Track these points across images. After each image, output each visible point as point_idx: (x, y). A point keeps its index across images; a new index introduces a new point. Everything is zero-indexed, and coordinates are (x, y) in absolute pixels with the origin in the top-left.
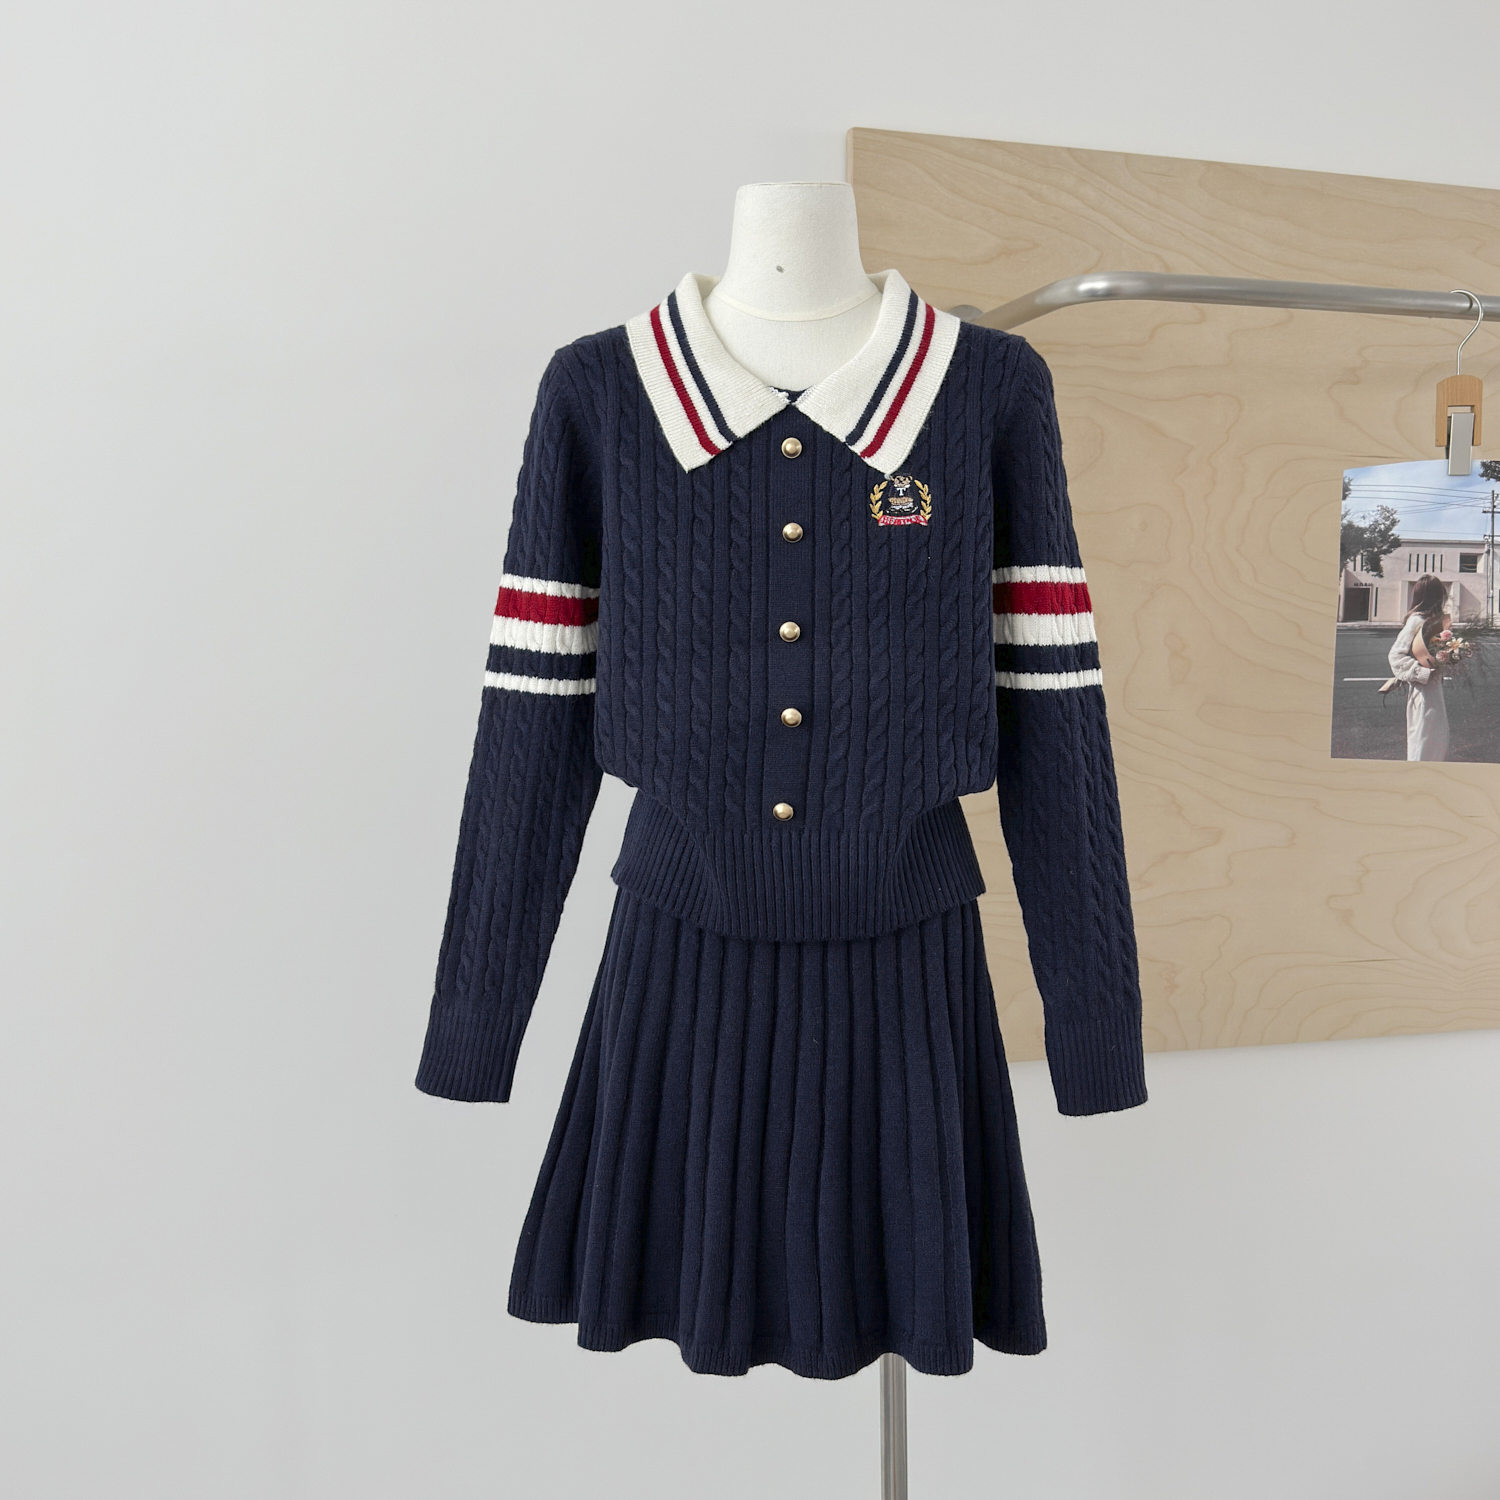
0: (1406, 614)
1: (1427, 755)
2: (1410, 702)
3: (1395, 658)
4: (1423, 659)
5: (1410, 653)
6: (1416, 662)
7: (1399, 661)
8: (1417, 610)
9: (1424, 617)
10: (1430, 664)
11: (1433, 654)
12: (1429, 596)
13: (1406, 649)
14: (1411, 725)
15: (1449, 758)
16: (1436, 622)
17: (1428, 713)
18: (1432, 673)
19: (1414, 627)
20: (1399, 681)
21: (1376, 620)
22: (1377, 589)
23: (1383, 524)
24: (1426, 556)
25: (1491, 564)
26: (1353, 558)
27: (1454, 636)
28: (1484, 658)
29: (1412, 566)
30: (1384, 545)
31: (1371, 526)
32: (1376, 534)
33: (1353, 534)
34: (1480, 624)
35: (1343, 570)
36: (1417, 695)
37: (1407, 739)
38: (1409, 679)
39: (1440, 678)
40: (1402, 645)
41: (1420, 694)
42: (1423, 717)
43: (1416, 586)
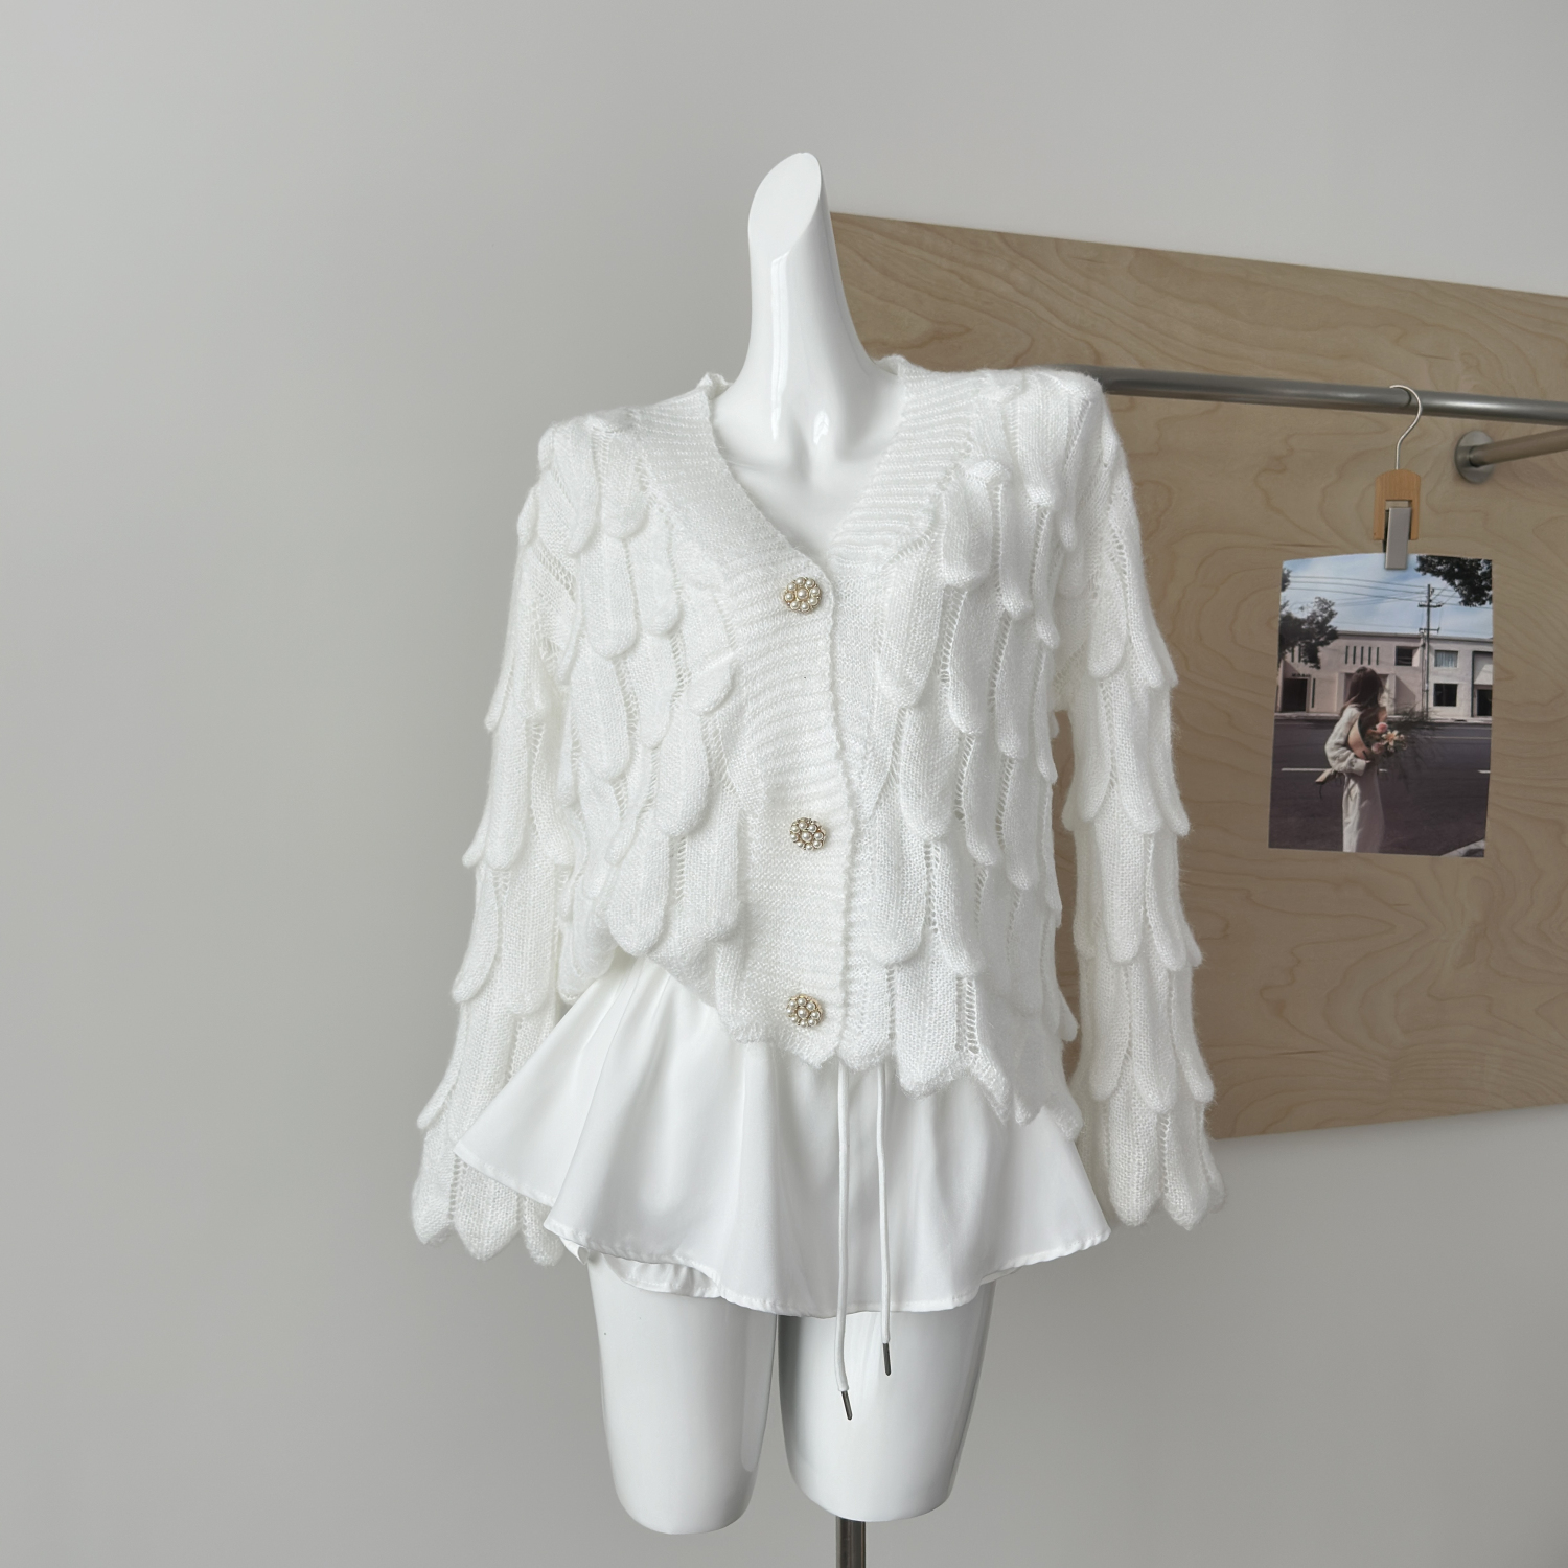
0: (1342, 706)
1: (1362, 845)
2: (1346, 793)
3: (1332, 750)
4: (1359, 751)
5: (1346, 745)
6: (1352, 754)
7: (1336, 753)
8: (1354, 702)
9: (1360, 709)
10: (1366, 756)
11: (1369, 745)
12: (1365, 688)
13: (1342, 740)
14: (1348, 816)
15: (1383, 850)
16: (1372, 715)
17: (1364, 804)
18: (1368, 764)
19: (1351, 718)
20: (1336, 772)
21: (1314, 711)
22: (1314, 680)
23: (1321, 616)
24: (1363, 648)
25: (1426, 657)
26: (1291, 649)
27: (1389, 728)
28: (1418, 751)
29: (1349, 658)
30: (1321, 636)
31: (1309, 617)
32: (1314, 626)
33: (1291, 625)
34: (1416, 716)
35: (1282, 661)
36: (1353, 786)
37: (1342, 831)
38: (1345, 770)
39: (1376, 770)
40: (1338, 736)
41: (1356, 785)
42: (1359, 809)
43: (1353, 678)
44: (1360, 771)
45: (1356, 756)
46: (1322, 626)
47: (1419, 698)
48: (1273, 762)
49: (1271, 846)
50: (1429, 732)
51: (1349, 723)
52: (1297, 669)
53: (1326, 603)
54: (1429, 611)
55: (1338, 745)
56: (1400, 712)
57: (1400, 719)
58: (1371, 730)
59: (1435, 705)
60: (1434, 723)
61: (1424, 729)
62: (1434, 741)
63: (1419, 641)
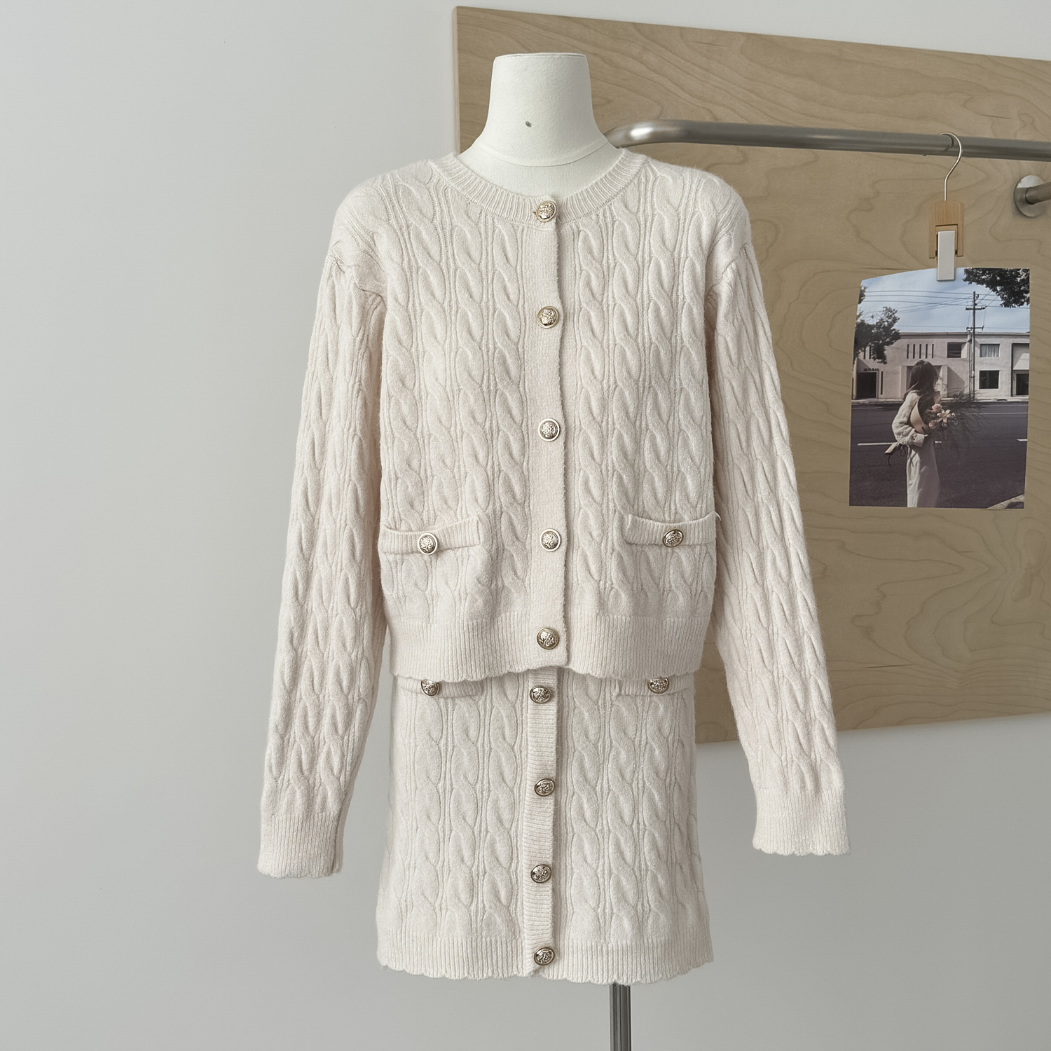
0: (905, 392)
1: (922, 502)
2: (909, 461)
3: (897, 427)
4: (919, 427)
5: (908, 423)
6: (914, 429)
7: (900, 429)
8: (913, 389)
9: (919, 394)
10: (924, 431)
11: (927, 423)
12: (922, 378)
13: (905, 420)
14: (910, 479)
15: (939, 505)
16: (929, 398)
17: (922, 470)
18: (925, 437)
19: (912, 402)
20: (900, 444)
22: (882, 373)
23: (887, 321)
24: (921, 345)
25: (973, 351)
26: (863, 349)
27: (943, 408)
28: (967, 425)
29: (910, 354)
30: (887, 338)
31: (877, 323)
32: (881, 330)
33: (864, 330)
34: (964, 398)
35: (856, 359)
36: (914, 456)
37: (906, 491)
38: (908, 443)
39: (932, 442)
40: (902, 416)
41: (917, 455)
42: (919, 473)
43: (913, 369)
44: (920, 444)
45: (916, 431)
46: (888, 329)
47: (967, 383)
48: (851, 439)
49: (850, 505)
50: (975, 410)
51: (910, 406)
52: (868, 365)
53: (891, 312)
54: (974, 313)
55: (901, 423)
56: (951, 395)
57: (952, 400)
58: (930, 411)
59: (980, 388)
60: (979, 403)
61: (971, 407)
62: (980, 417)
63: (967, 338)
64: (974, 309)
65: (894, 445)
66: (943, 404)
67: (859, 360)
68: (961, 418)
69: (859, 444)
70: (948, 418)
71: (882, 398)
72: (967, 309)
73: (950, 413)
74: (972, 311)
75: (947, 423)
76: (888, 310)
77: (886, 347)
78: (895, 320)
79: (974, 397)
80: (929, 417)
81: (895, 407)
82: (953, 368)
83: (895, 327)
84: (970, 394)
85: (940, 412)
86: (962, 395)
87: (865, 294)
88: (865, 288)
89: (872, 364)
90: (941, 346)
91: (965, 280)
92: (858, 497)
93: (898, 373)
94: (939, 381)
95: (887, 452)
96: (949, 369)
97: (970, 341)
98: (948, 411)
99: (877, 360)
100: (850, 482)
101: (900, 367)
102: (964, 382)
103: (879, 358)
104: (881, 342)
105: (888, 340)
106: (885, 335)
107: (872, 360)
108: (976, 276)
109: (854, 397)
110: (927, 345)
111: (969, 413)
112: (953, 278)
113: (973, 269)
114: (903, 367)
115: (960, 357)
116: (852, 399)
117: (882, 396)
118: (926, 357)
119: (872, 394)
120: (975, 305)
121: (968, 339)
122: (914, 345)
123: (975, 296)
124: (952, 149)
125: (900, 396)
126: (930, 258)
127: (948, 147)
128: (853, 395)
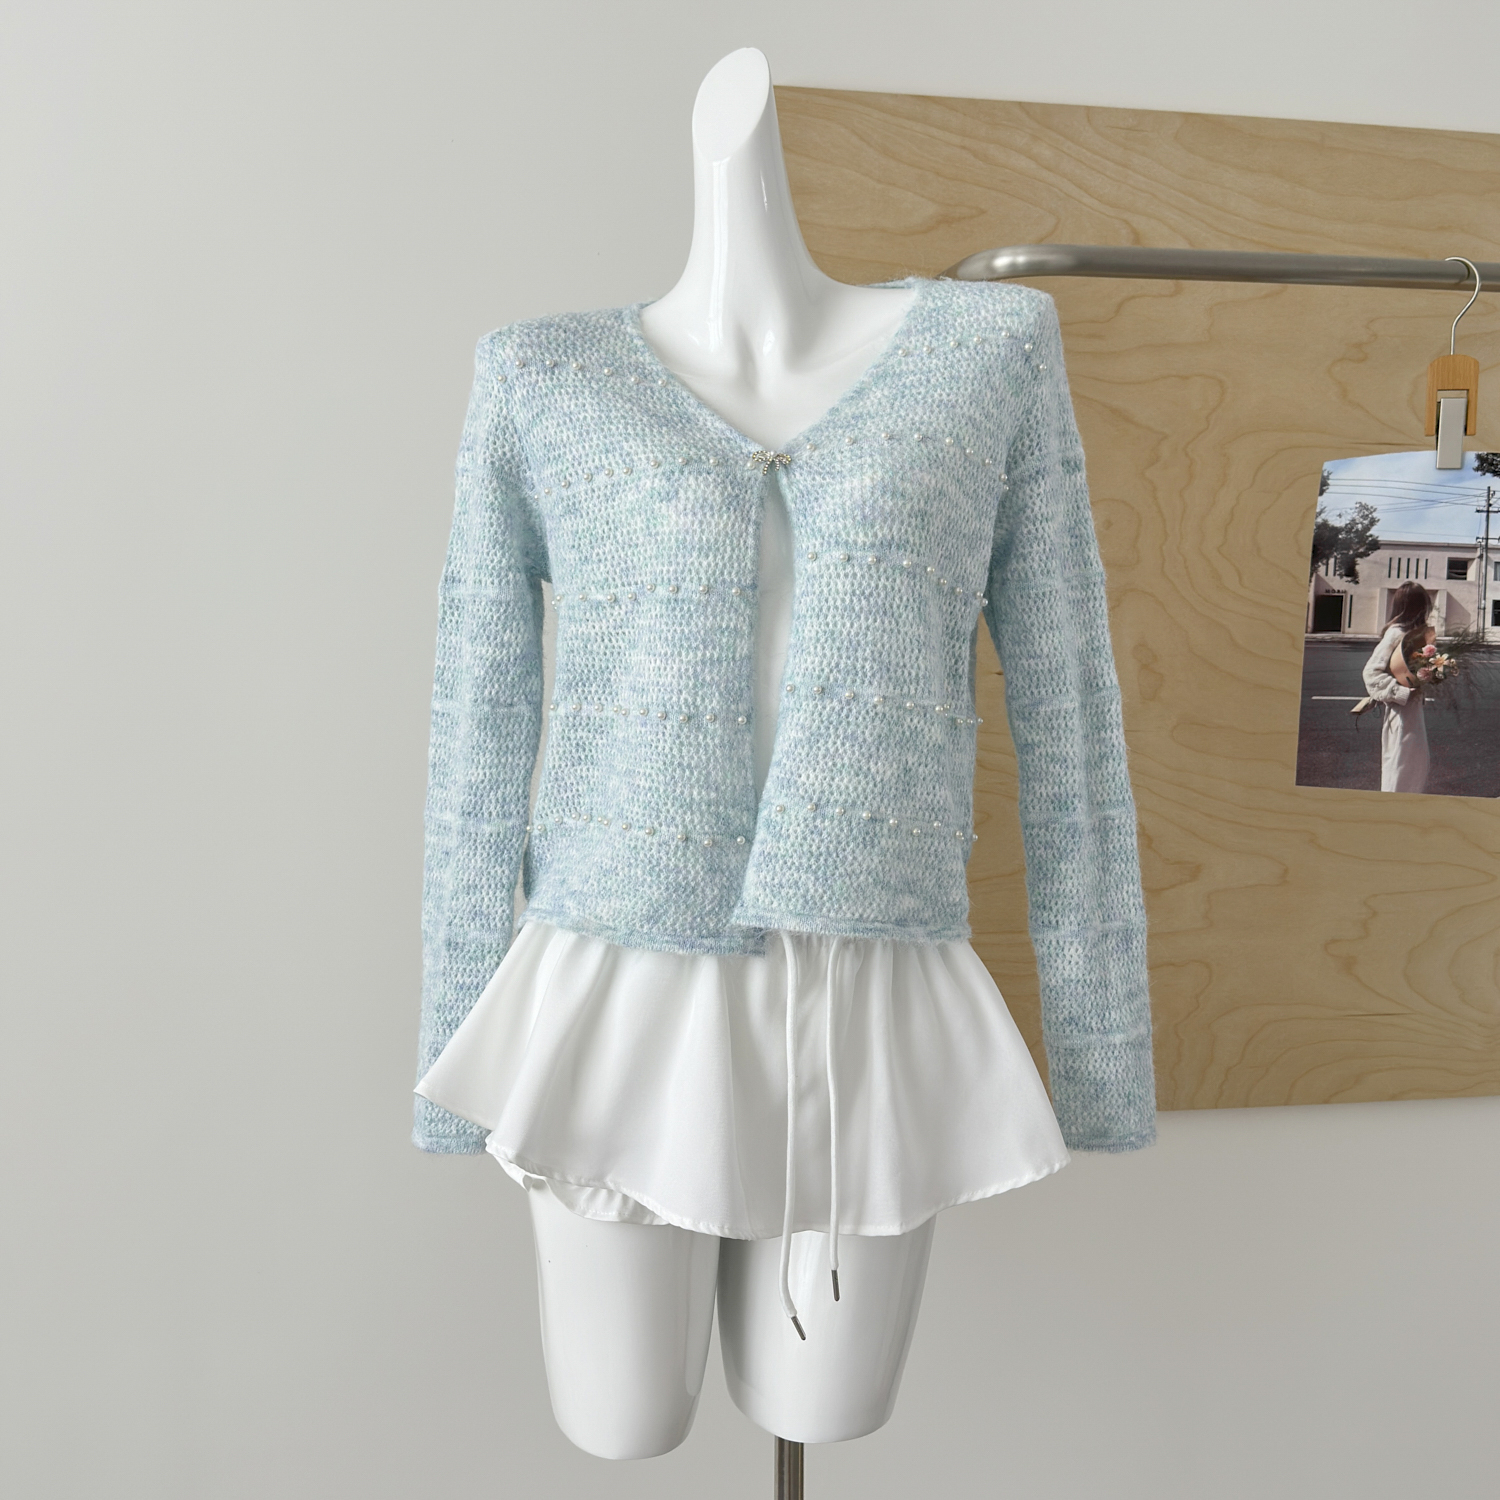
0: (1384, 625)
1: (1403, 784)
2: (1386, 725)
3: (1371, 675)
4: (1402, 677)
5: (1387, 670)
6: (1394, 680)
7: (1375, 679)
8: (1397, 622)
9: (1404, 629)
10: (1410, 683)
11: (1414, 671)
12: (1411, 606)
13: (1383, 665)
14: (1386, 751)
15: (1431, 789)
16: (1418, 636)
17: (1406, 739)
18: (1411, 692)
19: (1393, 640)
20: (1374, 701)
22: (1351, 596)
23: (1361, 523)
24: (1409, 560)
25: (1484, 571)
26: (1325, 561)
27: (1438, 651)
28: (1472, 678)
29: (1392, 572)
30: (1361, 547)
31: (1347, 525)
32: (1352, 535)
33: (1327, 534)
34: (1470, 638)
35: (1314, 575)
36: (1395, 716)
37: (1381, 767)
38: (1385, 699)
39: (1421, 698)
40: (1379, 660)
41: (1398, 716)
42: (1402, 743)
43: (1397, 594)
44: (1402, 700)
45: (1398, 683)
46: (1362, 536)
47: (1474, 617)
48: (1303, 689)
49: (1298, 784)
50: (1485, 656)
51: (1391, 646)
52: (1331, 584)
53: (1367, 509)
54: (1488, 517)
55: (1377, 670)
56: (1451, 633)
57: (1451, 641)
58: (1417, 653)
59: (1492, 625)
60: (1491, 646)
61: (1479, 652)
62: (1489, 665)
63: (1476, 552)
64: (1488, 512)
65: (1364, 701)
66: (1438, 646)
67: (1318, 577)
68: (1464, 666)
69: (1314, 698)
70: (1445, 667)
71: (1349, 632)
72: (1478, 511)
73: (1449, 658)
74: (1485, 514)
75: (1444, 674)
76: (1364, 507)
77: (1359, 560)
78: (1373, 522)
79: (1483, 637)
80: (1417, 662)
81: (1369, 646)
82: (1455, 595)
83: (1374, 531)
84: (1478, 633)
85: (1434, 656)
86: (1466, 634)
87: (1329, 482)
88: (1329, 474)
89: (1338, 583)
90: (1440, 562)
91: (1477, 469)
92: (1309, 773)
93: (1372, 598)
94: (1434, 613)
95: (1354, 710)
96: (1449, 597)
97: (1481, 557)
98: (1445, 656)
99: (1345, 578)
100: (1299, 752)
101: (1378, 590)
102: (1469, 615)
103: (1347, 575)
104: (1351, 552)
105: (1361, 550)
106: (1358, 543)
107: (1338, 577)
108: (1492, 464)
109: (1309, 630)
110: (1418, 560)
111: (1476, 660)
112: (1459, 466)
113: (1487, 455)
114: (1382, 589)
115: (1465, 579)
116: (1307, 632)
117: (1350, 630)
118: (1417, 577)
119: (1337, 628)
120: (1490, 505)
121: (1478, 554)
122: (1400, 559)
123: (1490, 493)
124: (1468, 282)
125: (1376, 631)
126: (1427, 435)
127: (1462, 277)
128: (1307, 627)
